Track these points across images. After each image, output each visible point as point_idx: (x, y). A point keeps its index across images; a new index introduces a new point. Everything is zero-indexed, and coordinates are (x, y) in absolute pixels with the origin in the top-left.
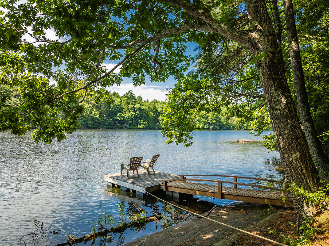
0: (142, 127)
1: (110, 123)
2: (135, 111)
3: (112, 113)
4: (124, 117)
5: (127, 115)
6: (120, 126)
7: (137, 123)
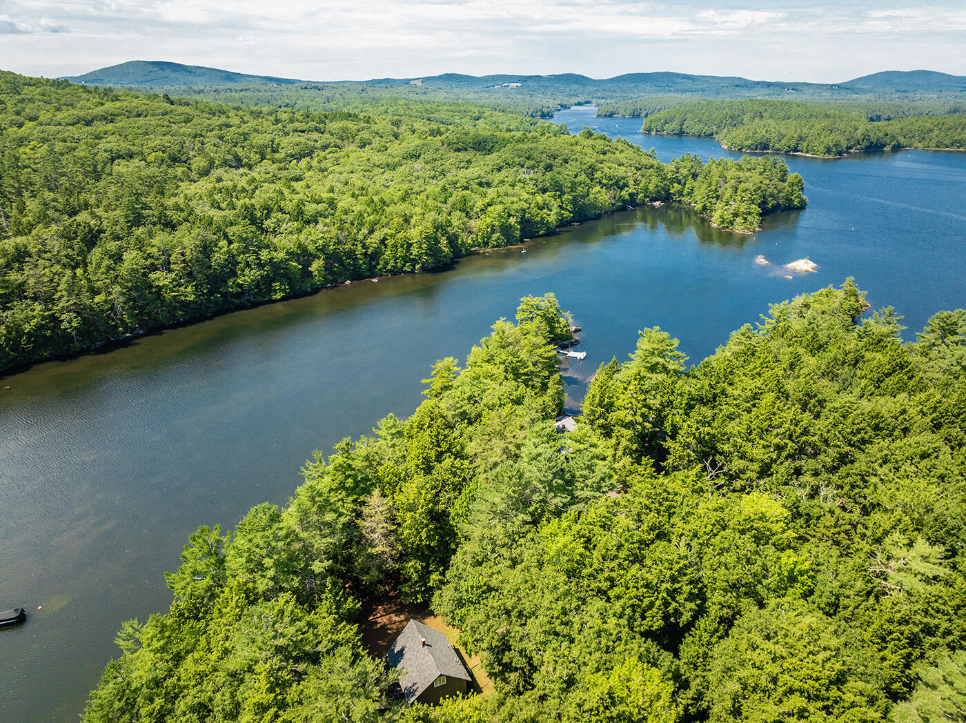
0: (279, 297)
1: (217, 302)
2: (260, 265)
3: (217, 280)
4: (240, 286)
5: (247, 278)
6: (237, 301)
7: (270, 290)
